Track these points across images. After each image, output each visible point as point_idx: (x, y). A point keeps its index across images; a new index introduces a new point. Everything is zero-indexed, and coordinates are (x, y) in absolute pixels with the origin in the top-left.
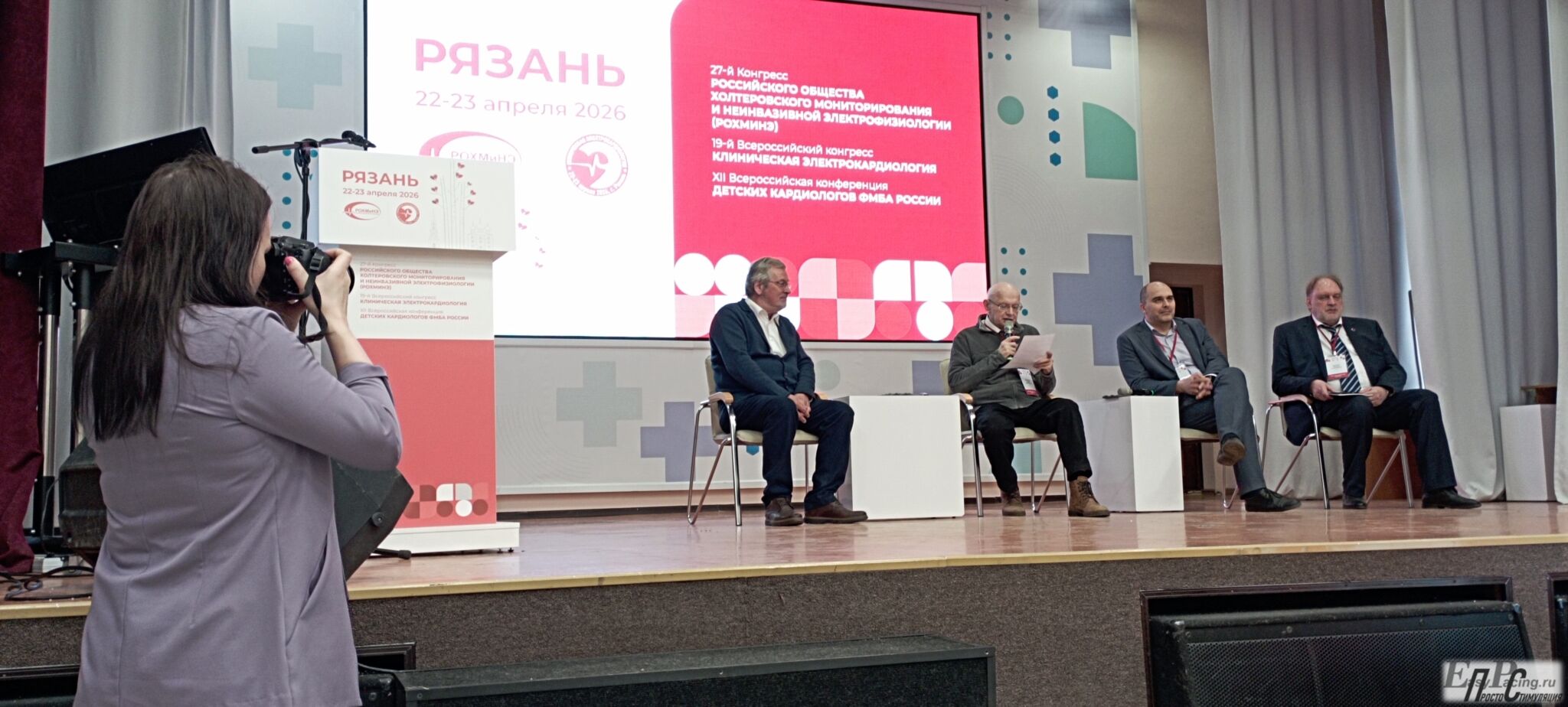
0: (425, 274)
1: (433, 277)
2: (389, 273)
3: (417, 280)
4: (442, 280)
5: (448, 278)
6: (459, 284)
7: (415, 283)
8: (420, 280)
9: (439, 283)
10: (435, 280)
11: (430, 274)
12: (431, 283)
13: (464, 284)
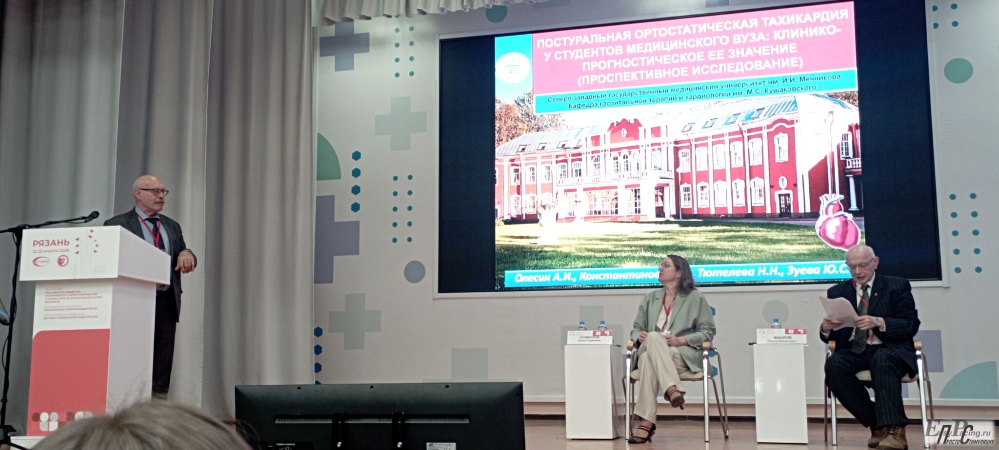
0: (77, 293)
1: (81, 295)
2: (59, 294)
3: (72, 297)
4: (85, 296)
5: (88, 294)
6: (94, 297)
7: (72, 298)
8: (74, 296)
9: (84, 298)
10: (82, 296)
11: (79, 293)
12: (80, 298)
13: (96, 297)
